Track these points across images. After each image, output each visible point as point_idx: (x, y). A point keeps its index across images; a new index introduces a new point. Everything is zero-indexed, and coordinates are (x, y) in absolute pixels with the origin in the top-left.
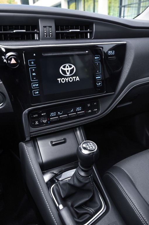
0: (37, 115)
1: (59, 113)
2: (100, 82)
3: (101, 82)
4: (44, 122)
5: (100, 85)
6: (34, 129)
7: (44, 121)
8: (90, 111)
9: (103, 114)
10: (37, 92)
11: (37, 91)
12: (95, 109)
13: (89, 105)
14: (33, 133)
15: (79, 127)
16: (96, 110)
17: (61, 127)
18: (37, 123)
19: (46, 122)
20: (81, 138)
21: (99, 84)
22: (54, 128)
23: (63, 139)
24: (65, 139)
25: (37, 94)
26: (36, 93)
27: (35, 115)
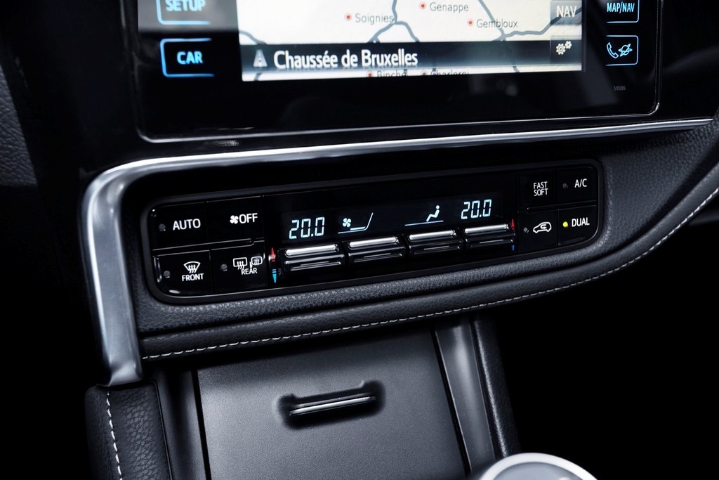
0: (194, 223)
1: (347, 222)
2: (626, 41)
3: (633, 41)
4: (244, 272)
5: (630, 58)
6: (170, 309)
7: (240, 265)
8: (543, 227)
9: (624, 252)
10: (196, 58)
11: (192, 48)
12: (579, 217)
13: (540, 189)
14: (161, 338)
15: (465, 318)
16: (585, 222)
17: (352, 310)
18: (193, 271)
19: (255, 271)
20: (476, 387)
21: (623, 53)
22: (309, 317)
23: (361, 385)
24: (374, 390)
25: (191, 67)
26: (184, 58)
27: (181, 218)
